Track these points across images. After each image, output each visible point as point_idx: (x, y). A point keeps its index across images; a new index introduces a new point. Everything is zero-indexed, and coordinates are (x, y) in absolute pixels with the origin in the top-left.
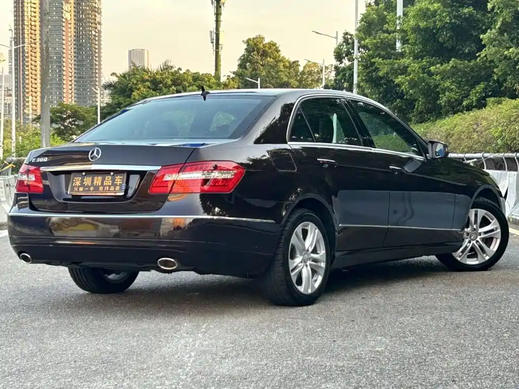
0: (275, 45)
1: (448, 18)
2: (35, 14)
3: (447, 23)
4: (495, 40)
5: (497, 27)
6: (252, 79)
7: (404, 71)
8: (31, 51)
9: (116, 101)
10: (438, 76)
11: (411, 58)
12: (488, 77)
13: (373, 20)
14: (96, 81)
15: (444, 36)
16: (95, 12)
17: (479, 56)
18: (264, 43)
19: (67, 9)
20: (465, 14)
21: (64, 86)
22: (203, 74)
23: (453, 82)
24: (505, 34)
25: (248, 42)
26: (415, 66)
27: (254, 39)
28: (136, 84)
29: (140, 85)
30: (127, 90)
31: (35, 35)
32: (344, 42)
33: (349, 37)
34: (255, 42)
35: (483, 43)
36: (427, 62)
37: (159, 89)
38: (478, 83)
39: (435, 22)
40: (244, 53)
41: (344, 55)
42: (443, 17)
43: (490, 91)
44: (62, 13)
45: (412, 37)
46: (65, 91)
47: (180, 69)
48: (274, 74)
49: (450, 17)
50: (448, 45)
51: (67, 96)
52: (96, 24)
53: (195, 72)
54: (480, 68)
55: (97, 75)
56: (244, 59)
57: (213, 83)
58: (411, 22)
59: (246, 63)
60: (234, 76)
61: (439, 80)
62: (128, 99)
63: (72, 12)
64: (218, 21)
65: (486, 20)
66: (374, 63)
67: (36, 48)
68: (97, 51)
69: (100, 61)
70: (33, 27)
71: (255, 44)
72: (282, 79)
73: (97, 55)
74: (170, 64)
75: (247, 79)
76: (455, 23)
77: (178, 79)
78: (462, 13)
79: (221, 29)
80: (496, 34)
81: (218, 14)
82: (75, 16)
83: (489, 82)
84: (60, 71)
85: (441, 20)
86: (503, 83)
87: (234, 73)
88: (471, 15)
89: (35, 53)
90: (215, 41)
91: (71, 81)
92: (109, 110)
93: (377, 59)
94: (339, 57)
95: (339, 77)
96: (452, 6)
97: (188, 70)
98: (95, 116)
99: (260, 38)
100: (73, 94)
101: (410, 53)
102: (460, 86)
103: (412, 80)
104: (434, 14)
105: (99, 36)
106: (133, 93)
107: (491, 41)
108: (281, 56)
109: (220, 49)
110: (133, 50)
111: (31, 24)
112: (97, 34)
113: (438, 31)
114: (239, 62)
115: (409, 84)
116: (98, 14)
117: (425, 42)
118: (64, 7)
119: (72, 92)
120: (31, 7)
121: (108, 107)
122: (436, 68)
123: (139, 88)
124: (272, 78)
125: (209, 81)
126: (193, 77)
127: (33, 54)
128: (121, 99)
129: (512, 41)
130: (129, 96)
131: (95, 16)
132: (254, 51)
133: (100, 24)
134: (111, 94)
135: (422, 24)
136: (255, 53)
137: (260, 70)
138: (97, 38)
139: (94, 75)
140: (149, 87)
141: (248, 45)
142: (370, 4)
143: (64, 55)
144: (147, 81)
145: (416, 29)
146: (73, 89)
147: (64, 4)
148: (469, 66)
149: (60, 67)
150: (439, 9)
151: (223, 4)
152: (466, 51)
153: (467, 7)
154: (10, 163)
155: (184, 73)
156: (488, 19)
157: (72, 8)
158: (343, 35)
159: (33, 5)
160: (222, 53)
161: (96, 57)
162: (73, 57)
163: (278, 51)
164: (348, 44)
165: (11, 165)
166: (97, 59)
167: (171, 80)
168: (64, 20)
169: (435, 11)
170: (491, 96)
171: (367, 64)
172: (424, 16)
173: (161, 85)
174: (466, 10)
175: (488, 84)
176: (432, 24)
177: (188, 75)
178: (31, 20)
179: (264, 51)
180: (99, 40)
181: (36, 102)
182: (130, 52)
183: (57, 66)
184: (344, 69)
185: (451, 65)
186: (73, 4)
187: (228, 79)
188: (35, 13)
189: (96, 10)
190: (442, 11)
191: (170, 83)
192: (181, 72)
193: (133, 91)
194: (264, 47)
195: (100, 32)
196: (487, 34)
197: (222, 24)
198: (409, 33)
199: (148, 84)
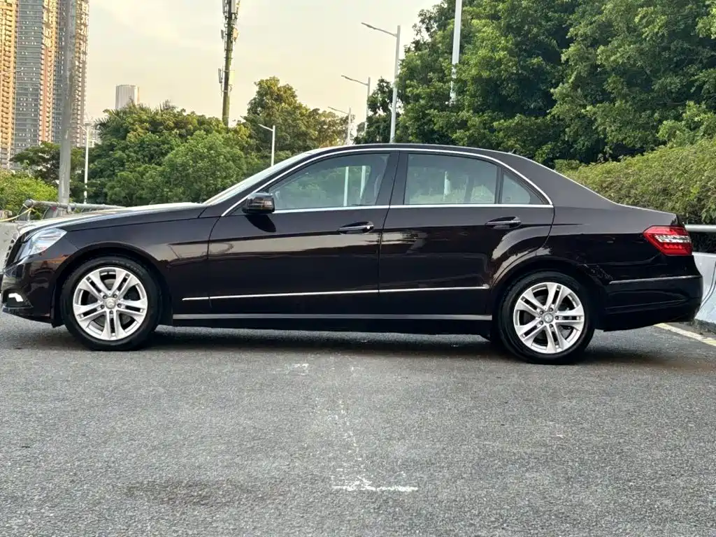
0: (290, 89)
1: (514, 68)
2: (10, 38)
3: (512, 74)
4: (568, 96)
5: (570, 81)
6: (266, 126)
7: (463, 125)
8: (3, 81)
9: (107, 143)
10: (501, 133)
11: (471, 111)
12: (556, 137)
13: (416, 66)
14: (78, 119)
15: (508, 89)
16: (80, 39)
17: (550, 113)
18: (279, 86)
19: (47, 35)
20: (534, 65)
21: (41, 123)
22: (209, 118)
23: (517, 140)
24: (579, 90)
25: (260, 84)
26: (476, 120)
27: (267, 80)
28: (133, 124)
29: (137, 126)
30: (121, 130)
31: (9, 62)
32: (379, 90)
33: (385, 85)
34: (269, 84)
35: (554, 98)
36: (489, 116)
37: (159, 132)
38: (546, 143)
39: (499, 72)
40: (254, 96)
41: (379, 105)
42: (509, 67)
43: (557, 153)
44: (42, 39)
45: (471, 88)
46: (41, 128)
47: (184, 110)
48: (291, 122)
49: (517, 67)
50: (513, 99)
51: (43, 134)
52: (80, 53)
53: (201, 115)
54: (548, 126)
55: (79, 112)
56: (255, 103)
57: (222, 128)
58: (473, 71)
59: (257, 107)
60: (245, 121)
61: (502, 138)
62: (123, 142)
63: (54, 38)
64: (228, 59)
65: (556, 74)
66: (429, 114)
67: (9, 78)
68: (80, 84)
69: (83, 96)
70: (7, 53)
71: (269, 87)
72: (300, 128)
73: (80, 89)
74: (171, 104)
75: (261, 125)
76: (522, 73)
77: (181, 122)
78: (531, 63)
79: (231, 67)
80: (569, 89)
81: (228, 50)
82: (56, 43)
83: (557, 143)
84: (36, 105)
85: (506, 71)
86: (572, 144)
87: (245, 118)
88: (540, 66)
89: (8, 83)
90: (223, 81)
91: (48, 117)
92: (99, 152)
93: (432, 110)
94: (373, 105)
95: (372, 129)
96: (519, 56)
97: (193, 113)
98: (82, 159)
99: (274, 80)
100: (50, 132)
101: (469, 106)
102: (525, 145)
103: (472, 135)
104: (500, 62)
105: (84, 68)
106: (128, 134)
107: (564, 97)
108: (298, 102)
109: (229, 90)
110: (122, 85)
111: (4, 50)
112: (81, 65)
113: (502, 83)
114: (249, 107)
115: (468, 139)
116: (84, 42)
117: (485, 94)
118: (44, 32)
119: (49, 130)
120: (6, 30)
121: (97, 148)
122: (499, 124)
123: (137, 129)
124: (289, 127)
125: (218, 126)
126: (198, 120)
127: (6, 84)
128: (114, 141)
129: (586, 96)
130: (124, 138)
131: (80, 44)
132: (266, 94)
133: (85, 53)
134: (99, 134)
135: (485, 74)
136: (268, 97)
137: (275, 117)
138: (81, 70)
139: (75, 111)
140: (147, 129)
141: (260, 88)
142: (409, 49)
143: (42, 87)
144: (145, 121)
145: (477, 80)
146: (51, 127)
147: (44, 28)
148: (536, 123)
149: (36, 100)
150: (505, 57)
151: (235, 38)
152: (532, 106)
153: (537, 57)
154: (29, 207)
155: (188, 115)
156: (558, 72)
157: (54, 33)
158: (378, 82)
159: (8, 28)
160: (230, 94)
161: (79, 91)
162: (52, 89)
163: (294, 97)
164: (383, 92)
165: (30, 209)
166: (80, 94)
167: (173, 122)
168: (43, 47)
169: (500, 60)
170: (558, 158)
171: (419, 116)
172: (488, 65)
173: (162, 127)
174: (535, 61)
175: (556, 145)
176: (496, 75)
177: (193, 119)
178: (5, 45)
179: (278, 95)
180: (84, 73)
181: (6, 139)
182: (118, 88)
183: (32, 99)
184: (377, 121)
185: (515, 121)
186: (54, 29)
187: (238, 125)
188: (10, 36)
189: (82, 37)
190: (508, 60)
191: (172, 125)
192: (185, 114)
193: (129, 132)
194: (279, 91)
195: (84, 63)
196: (559, 88)
197: (232, 62)
198: (469, 84)
199: (147, 125)
